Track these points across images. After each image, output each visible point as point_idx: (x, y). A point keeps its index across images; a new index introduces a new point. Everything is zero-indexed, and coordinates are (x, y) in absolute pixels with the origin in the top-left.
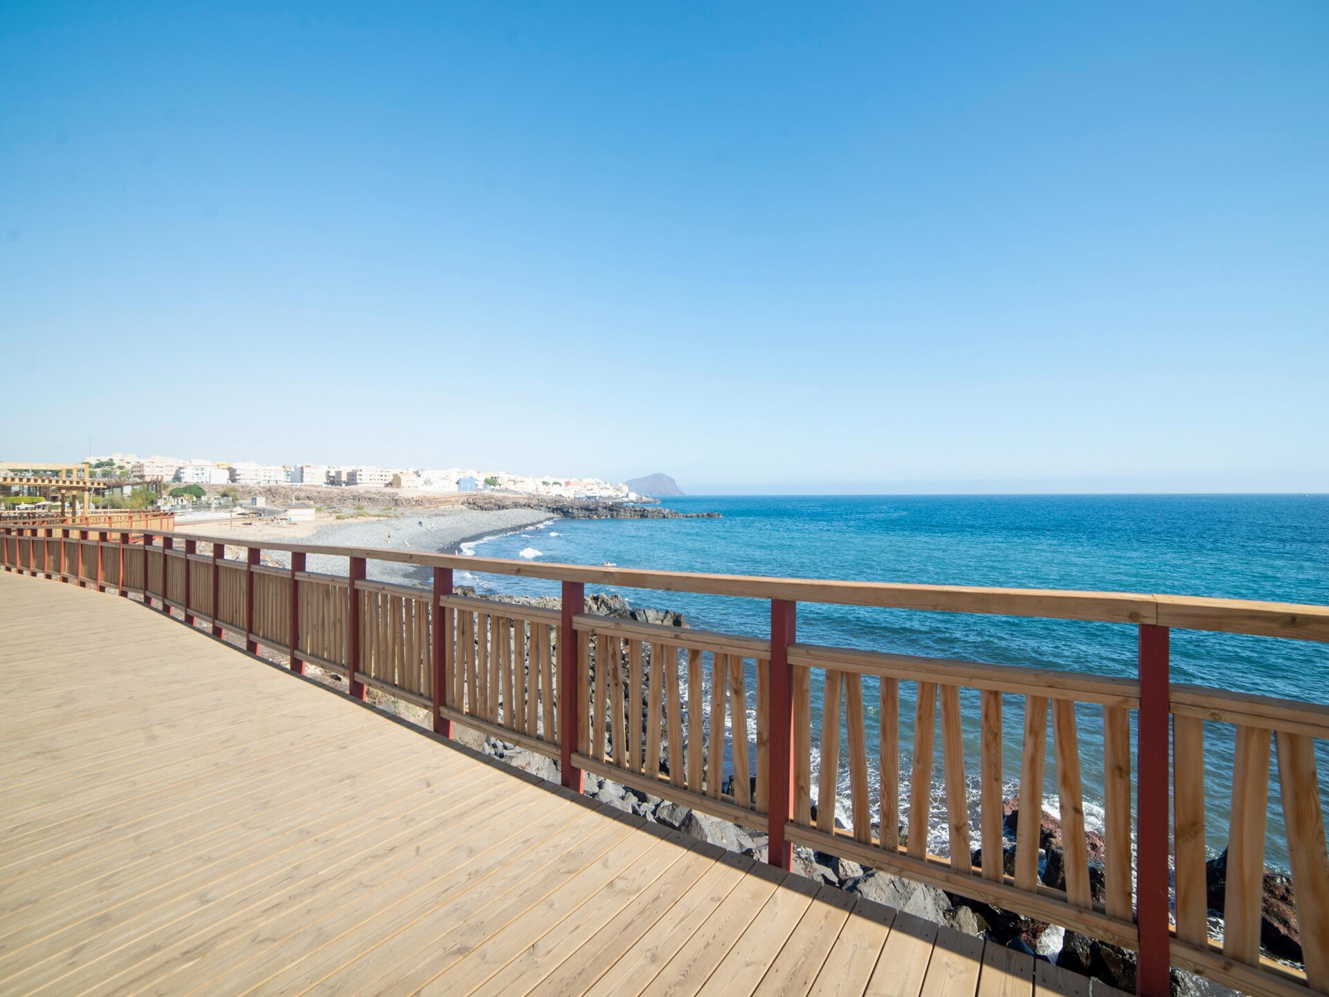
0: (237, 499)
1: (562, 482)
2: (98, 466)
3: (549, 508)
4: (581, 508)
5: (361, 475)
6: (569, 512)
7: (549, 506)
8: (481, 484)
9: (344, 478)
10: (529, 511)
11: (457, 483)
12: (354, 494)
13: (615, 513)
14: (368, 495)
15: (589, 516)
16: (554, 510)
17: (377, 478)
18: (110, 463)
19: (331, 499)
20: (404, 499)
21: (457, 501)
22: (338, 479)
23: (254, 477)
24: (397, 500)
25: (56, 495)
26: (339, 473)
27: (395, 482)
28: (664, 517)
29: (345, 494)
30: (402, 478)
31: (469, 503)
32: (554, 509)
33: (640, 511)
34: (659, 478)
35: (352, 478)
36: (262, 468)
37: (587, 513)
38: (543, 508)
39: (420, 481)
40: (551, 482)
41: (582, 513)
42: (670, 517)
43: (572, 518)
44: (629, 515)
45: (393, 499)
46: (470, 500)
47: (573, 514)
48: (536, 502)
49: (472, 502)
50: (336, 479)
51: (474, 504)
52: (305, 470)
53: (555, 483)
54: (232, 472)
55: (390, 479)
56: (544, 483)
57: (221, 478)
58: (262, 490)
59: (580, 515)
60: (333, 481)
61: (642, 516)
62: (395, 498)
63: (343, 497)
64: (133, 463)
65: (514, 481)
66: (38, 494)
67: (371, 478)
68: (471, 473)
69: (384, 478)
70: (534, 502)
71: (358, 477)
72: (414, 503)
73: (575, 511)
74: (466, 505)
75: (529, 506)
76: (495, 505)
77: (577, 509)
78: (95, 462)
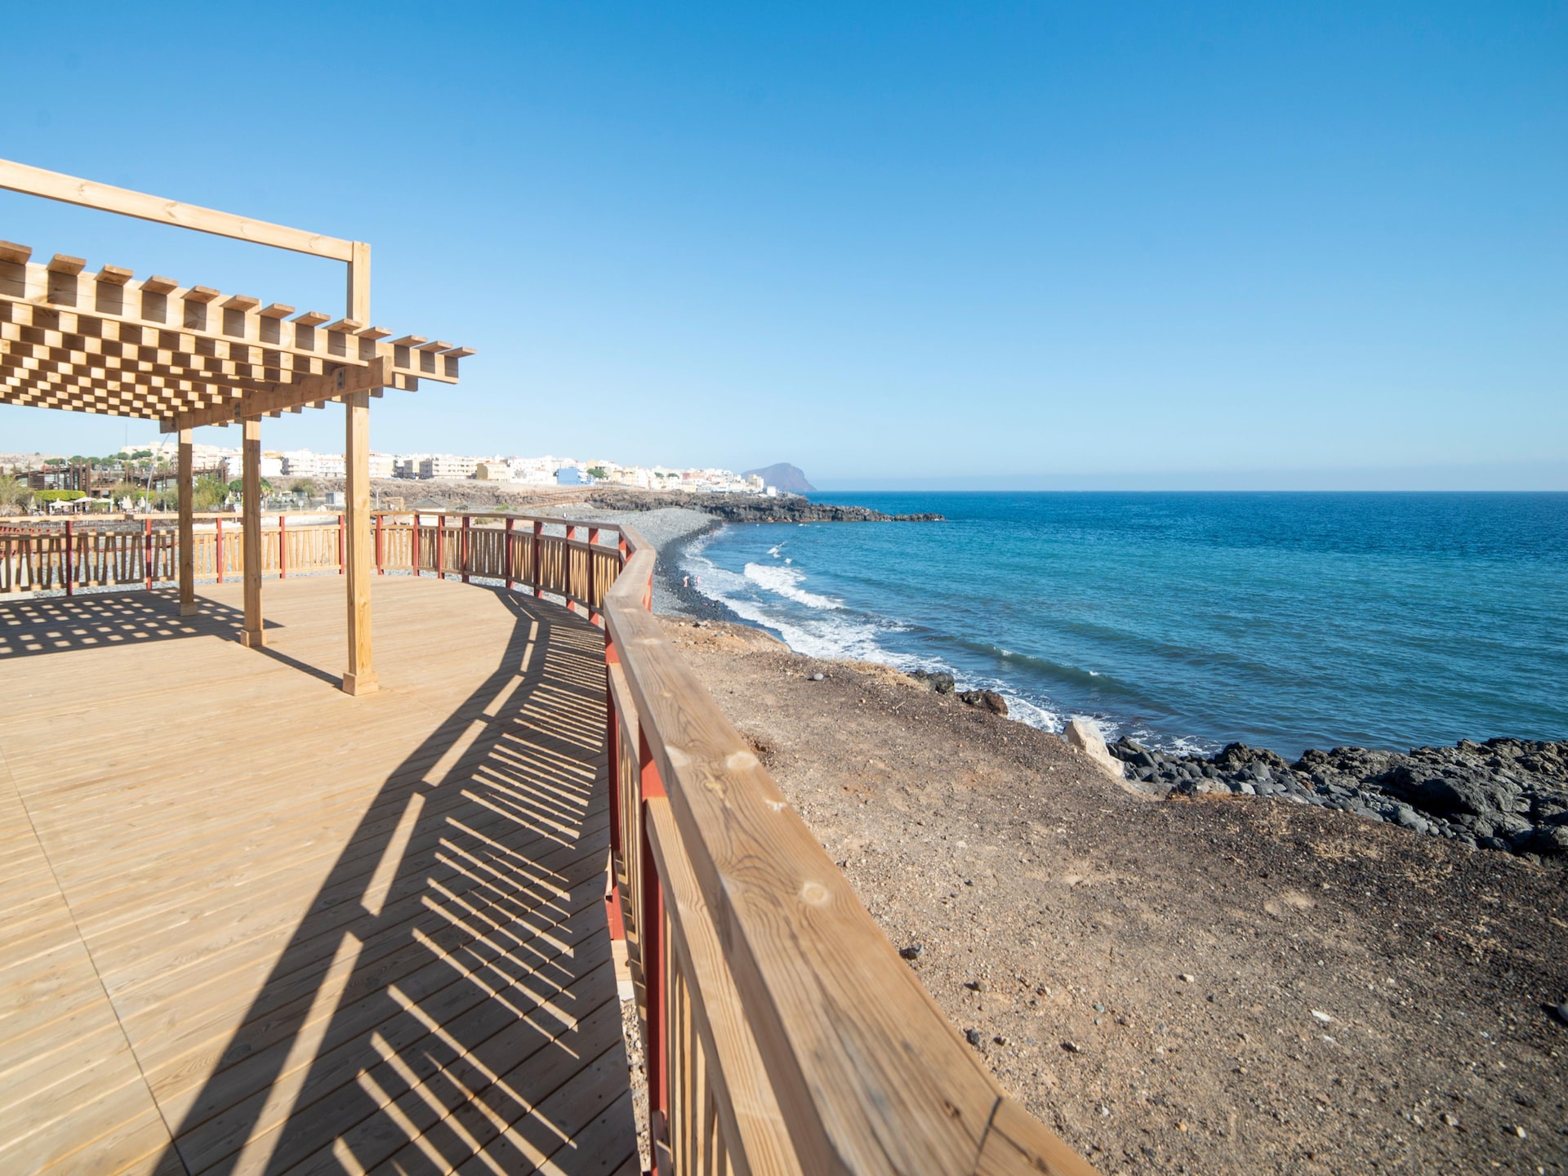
0: (313, 496)
1: (679, 473)
2: (135, 457)
3: (706, 507)
4: (750, 507)
5: (437, 465)
6: (734, 513)
7: (706, 504)
8: (584, 476)
9: (416, 469)
10: (676, 510)
11: (555, 475)
12: (443, 488)
13: (797, 514)
14: (460, 490)
15: (761, 518)
16: (711, 510)
17: (457, 468)
18: (148, 454)
20: (508, 494)
21: (578, 497)
22: (408, 471)
23: (310, 469)
24: (498, 496)
25: (98, 489)
26: (409, 463)
27: (481, 472)
28: (865, 519)
29: (432, 489)
30: (489, 468)
31: (595, 501)
32: (712, 508)
33: (831, 511)
35: (426, 469)
36: (318, 456)
37: (758, 514)
38: (697, 507)
39: (510, 472)
40: (665, 473)
41: (751, 515)
42: (873, 519)
43: (740, 521)
44: (816, 516)
45: (494, 495)
46: (596, 496)
47: (739, 515)
48: (686, 499)
49: (598, 498)
50: (406, 471)
51: (602, 501)
54: (284, 462)
55: (473, 469)
56: (658, 475)
58: (328, 484)
59: (749, 517)
60: (402, 473)
61: (834, 518)
62: (496, 494)
63: (429, 492)
65: (622, 472)
66: (76, 487)
67: (450, 468)
68: (568, 462)
69: (465, 468)
70: (684, 499)
71: (434, 467)
72: (521, 500)
73: (742, 511)
74: (591, 502)
75: (677, 504)
76: (631, 502)
77: (745, 509)
78: (130, 452)
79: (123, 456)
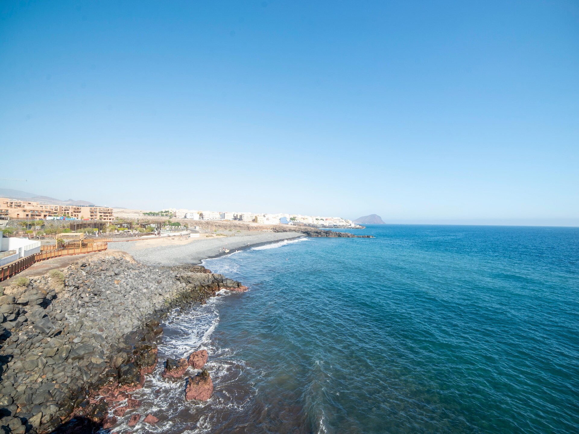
1: (324, 218)
2: (165, 212)
5: (243, 217)
8: (287, 220)
9: (239, 217)
11: (280, 219)
12: (236, 224)
14: (239, 225)
16: (304, 233)
17: (249, 217)
18: (168, 212)
19: (226, 226)
21: (269, 228)
22: (237, 218)
23: (209, 217)
26: (237, 215)
27: (255, 220)
28: (348, 237)
30: (258, 218)
34: (374, 216)
37: (317, 234)
39: (265, 219)
40: (320, 219)
41: (315, 234)
42: (351, 237)
46: (274, 228)
52: (225, 214)
53: (321, 219)
54: (201, 215)
55: (254, 218)
56: (317, 219)
57: (197, 218)
60: (235, 218)
61: (339, 236)
64: (174, 212)
65: (304, 219)
67: (247, 217)
69: (252, 217)
74: (272, 230)
78: (164, 211)
79: (162, 212)
